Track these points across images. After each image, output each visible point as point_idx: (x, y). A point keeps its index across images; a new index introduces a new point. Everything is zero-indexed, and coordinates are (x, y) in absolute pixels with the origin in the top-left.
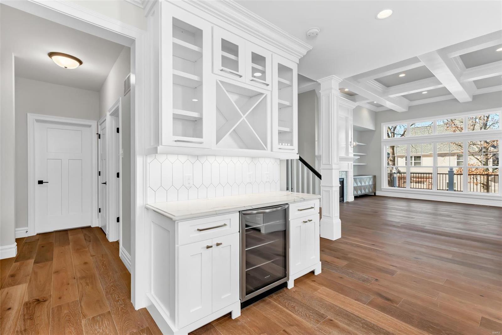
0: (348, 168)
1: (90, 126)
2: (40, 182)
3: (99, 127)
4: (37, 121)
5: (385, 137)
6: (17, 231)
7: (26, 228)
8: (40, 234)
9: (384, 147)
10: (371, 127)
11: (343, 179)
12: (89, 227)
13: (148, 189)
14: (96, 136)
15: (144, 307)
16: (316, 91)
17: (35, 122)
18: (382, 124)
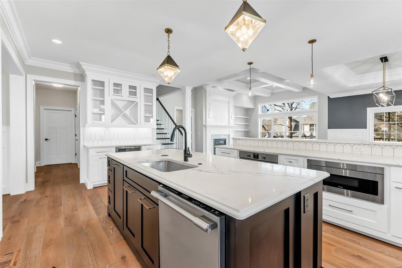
0: (230, 133)
1: (71, 111)
2: (46, 140)
3: (76, 111)
4: (45, 109)
5: (260, 112)
6: (36, 163)
7: (39, 162)
8: (46, 165)
9: (260, 119)
10: (250, 106)
11: (225, 139)
12: (71, 164)
13: (85, 140)
14: (74, 116)
15: (83, 183)
16: (203, 86)
17: (44, 110)
18: (258, 104)
